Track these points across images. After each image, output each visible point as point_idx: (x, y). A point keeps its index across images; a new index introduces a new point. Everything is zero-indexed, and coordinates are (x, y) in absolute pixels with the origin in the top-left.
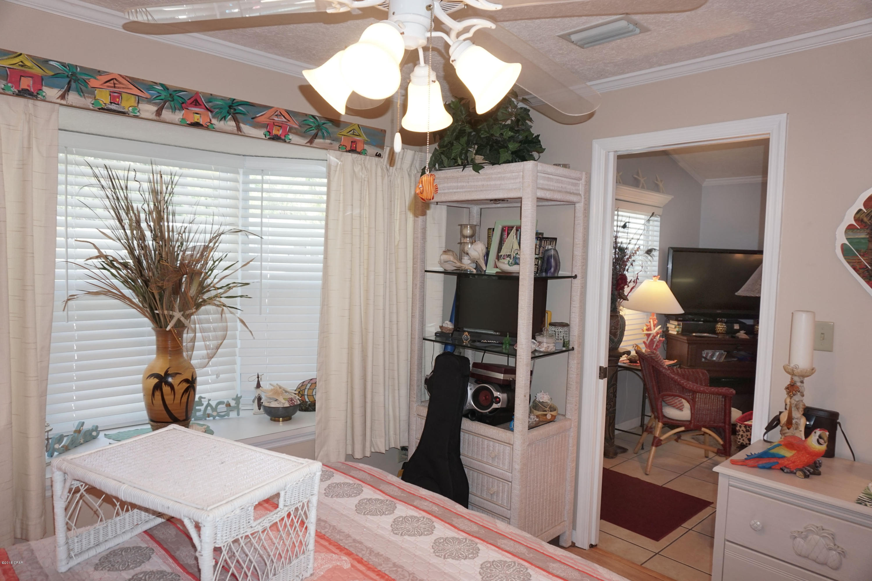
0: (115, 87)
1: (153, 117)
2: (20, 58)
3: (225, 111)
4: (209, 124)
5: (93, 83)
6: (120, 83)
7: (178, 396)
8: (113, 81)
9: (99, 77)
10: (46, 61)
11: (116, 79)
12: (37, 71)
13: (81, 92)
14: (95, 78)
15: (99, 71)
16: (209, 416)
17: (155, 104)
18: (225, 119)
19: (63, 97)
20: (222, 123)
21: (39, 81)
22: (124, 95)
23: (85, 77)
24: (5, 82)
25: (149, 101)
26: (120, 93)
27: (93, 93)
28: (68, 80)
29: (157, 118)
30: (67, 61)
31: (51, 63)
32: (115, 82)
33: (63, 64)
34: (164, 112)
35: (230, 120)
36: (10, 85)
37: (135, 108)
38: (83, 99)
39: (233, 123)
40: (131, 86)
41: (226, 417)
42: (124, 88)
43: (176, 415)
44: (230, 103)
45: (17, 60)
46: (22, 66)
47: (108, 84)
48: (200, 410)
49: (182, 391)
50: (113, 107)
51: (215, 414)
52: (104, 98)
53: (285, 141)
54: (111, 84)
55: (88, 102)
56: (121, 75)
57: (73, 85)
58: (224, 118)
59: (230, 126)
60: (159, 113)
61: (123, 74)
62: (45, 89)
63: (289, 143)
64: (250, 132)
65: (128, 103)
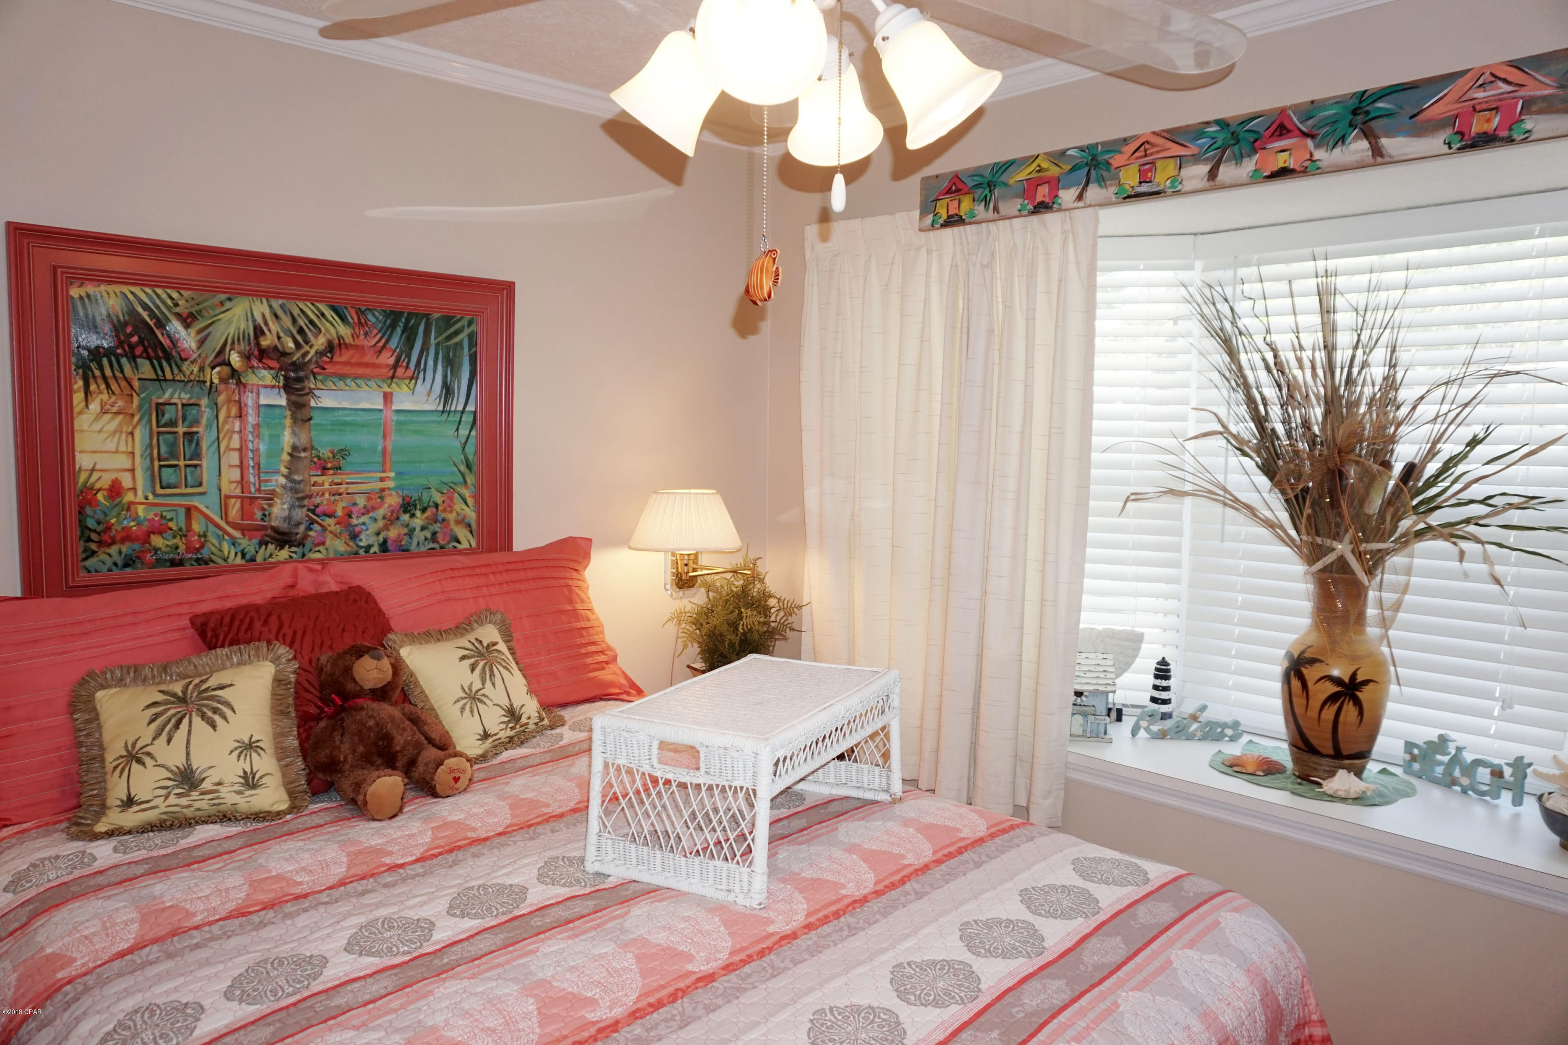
0: (1146, 156)
1: (1204, 184)
2: (1038, 161)
3: (1342, 126)
4: (1307, 164)
5: (1117, 160)
6: (1153, 145)
7: (1316, 704)
8: (1144, 146)
9: (1125, 149)
10: (1063, 153)
11: (1147, 142)
12: (1054, 171)
13: (1102, 182)
14: (1120, 152)
15: (1125, 140)
16: (1454, 782)
17: (1207, 160)
18: (1343, 142)
19: (1080, 197)
20: (1337, 151)
21: (1055, 184)
22: (1159, 164)
23: (1106, 157)
24: (1020, 201)
25: (1196, 159)
26: (1153, 163)
27: (1116, 177)
28: (1086, 169)
29: (1211, 183)
30: (1085, 142)
31: (1069, 153)
32: (1147, 146)
33: (1082, 149)
34: (1222, 169)
35: (1356, 138)
36: (1026, 202)
37: (1175, 179)
38: (1104, 191)
39: (1364, 144)
40: (1170, 144)
41: (1488, 798)
42: (1158, 152)
43: (1314, 741)
44: (1354, 103)
45: (1034, 165)
46: (1039, 171)
47: (1137, 154)
48: (1440, 763)
49: (1323, 697)
50: (1144, 188)
51: (1465, 781)
52: (1130, 178)
53: (1510, 141)
54: (1140, 153)
55: (1110, 192)
56: (1154, 133)
57: (1093, 173)
58: (1343, 139)
59: (1357, 152)
60: (1213, 174)
61: (1157, 129)
62: (1061, 193)
63: (1525, 140)
64: (1408, 150)
65: (1162, 176)
